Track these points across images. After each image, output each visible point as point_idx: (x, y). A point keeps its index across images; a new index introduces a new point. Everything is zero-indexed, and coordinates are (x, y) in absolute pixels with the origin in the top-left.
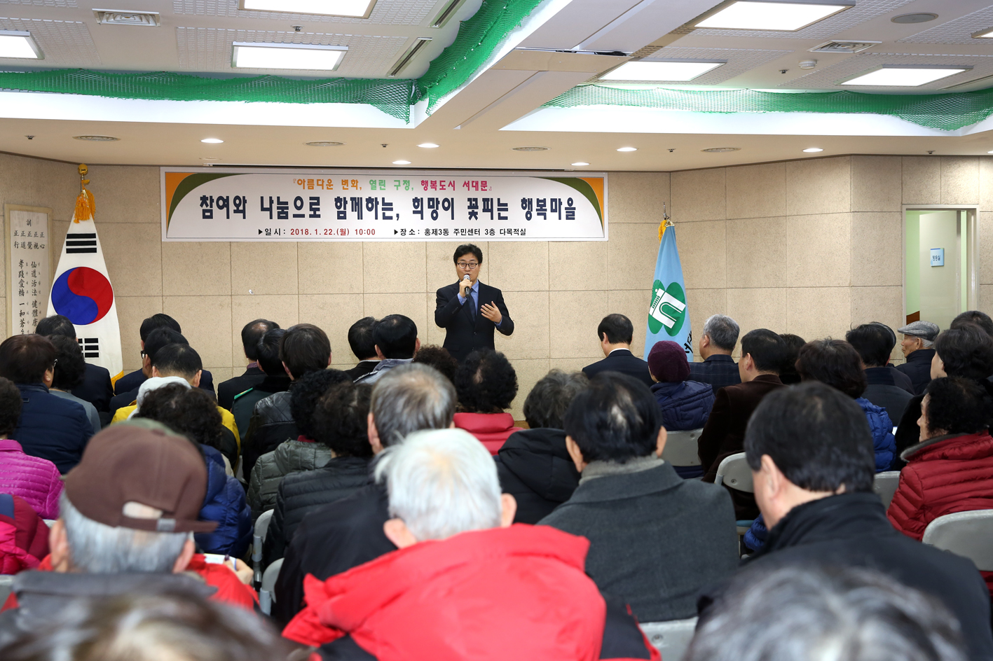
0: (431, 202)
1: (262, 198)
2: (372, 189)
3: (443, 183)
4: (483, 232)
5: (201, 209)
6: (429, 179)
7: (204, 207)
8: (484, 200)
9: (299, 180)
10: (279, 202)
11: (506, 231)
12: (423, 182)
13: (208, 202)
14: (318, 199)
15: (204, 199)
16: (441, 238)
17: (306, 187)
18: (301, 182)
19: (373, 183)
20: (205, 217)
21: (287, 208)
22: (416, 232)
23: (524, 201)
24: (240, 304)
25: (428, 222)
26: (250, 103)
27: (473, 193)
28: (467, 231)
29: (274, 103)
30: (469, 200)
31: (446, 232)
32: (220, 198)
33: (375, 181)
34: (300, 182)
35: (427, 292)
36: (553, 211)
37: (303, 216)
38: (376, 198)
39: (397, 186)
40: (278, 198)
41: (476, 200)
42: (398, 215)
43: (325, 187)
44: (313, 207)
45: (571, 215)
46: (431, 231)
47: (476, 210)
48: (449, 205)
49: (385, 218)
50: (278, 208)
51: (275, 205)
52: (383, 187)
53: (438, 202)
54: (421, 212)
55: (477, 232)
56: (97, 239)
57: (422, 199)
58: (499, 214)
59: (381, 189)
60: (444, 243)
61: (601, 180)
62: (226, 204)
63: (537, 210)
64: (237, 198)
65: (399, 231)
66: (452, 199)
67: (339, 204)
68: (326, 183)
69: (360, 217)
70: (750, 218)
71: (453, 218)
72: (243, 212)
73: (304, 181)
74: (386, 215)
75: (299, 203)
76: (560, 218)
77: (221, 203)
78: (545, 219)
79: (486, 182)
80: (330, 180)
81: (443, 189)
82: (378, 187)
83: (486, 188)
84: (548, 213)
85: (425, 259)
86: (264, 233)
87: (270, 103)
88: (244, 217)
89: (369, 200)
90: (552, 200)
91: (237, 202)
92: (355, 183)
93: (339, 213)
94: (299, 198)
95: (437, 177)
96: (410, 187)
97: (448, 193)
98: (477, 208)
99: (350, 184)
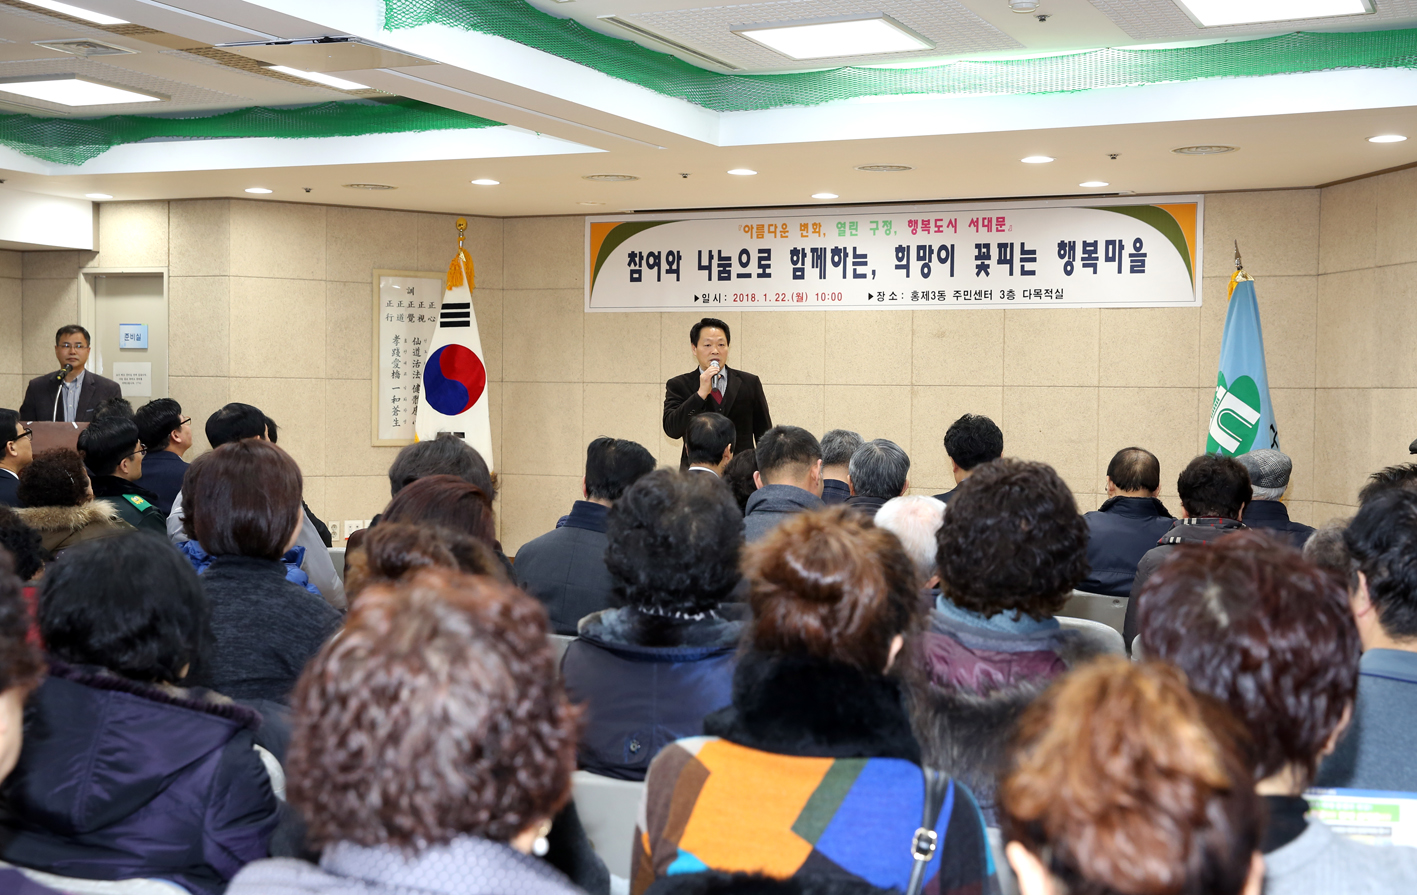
0: (922, 252)
1: (700, 252)
2: (839, 235)
3: (939, 223)
4: (997, 295)
5: (628, 269)
6: (920, 218)
7: (633, 267)
8: (1002, 246)
9: (747, 226)
10: (720, 258)
11: (1032, 292)
12: (910, 222)
13: (637, 259)
14: (768, 251)
16: (934, 305)
17: (755, 235)
18: (748, 229)
19: (841, 226)
20: (633, 280)
21: (730, 265)
22: (899, 297)
23: (1062, 245)
25: (917, 282)
27: (984, 236)
28: (973, 293)
29: (448, 131)
30: (978, 246)
31: (942, 295)
32: (651, 254)
33: (845, 223)
34: (747, 229)
35: (912, 385)
36: (1108, 259)
37: (749, 276)
38: (845, 248)
39: (874, 230)
40: (719, 252)
41: (987, 246)
42: (874, 272)
43: (778, 234)
44: (763, 262)
45: (1138, 266)
46: (920, 295)
47: (986, 262)
48: (948, 254)
49: (856, 276)
50: (719, 266)
51: (715, 262)
52: (854, 232)
53: (931, 252)
54: (907, 267)
55: (988, 294)
56: (471, 310)
57: (908, 247)
58: (1023, 267)
59: (852, 235)
60: (939, 311)
61: (1194, 206)
62: (657, 264)
63: (1083, 259)
64: (671, 253)
65: (875, 295)
66: (953, 246)
68: (779, 229)
69: (823, 275)
71: (952, 275)
72: (677, 272)
73: (752, 228)
74: (858, 272)
75: (744, 258)
76: (1120, 271)
77: (651, 261)
78: (1095, 272)
79: (1003, 218)
80: (784, 224)
81: (939, 231)
82: (848, 232)
83: (1003, 228)
84: (1101, 263)
85: (910, 337)
86: (701, 299)
87: (443, 131)
88: (679, 280)
89: (836, 251)
90: (1108, 243)
91: (671, 258)
92: (817, 227)
93: (795, 270)
94: (745, 251)
95: (930, 214)
96: (892, 231)
97: (946, 238)
98: (989, 258)
99: (811, 229)
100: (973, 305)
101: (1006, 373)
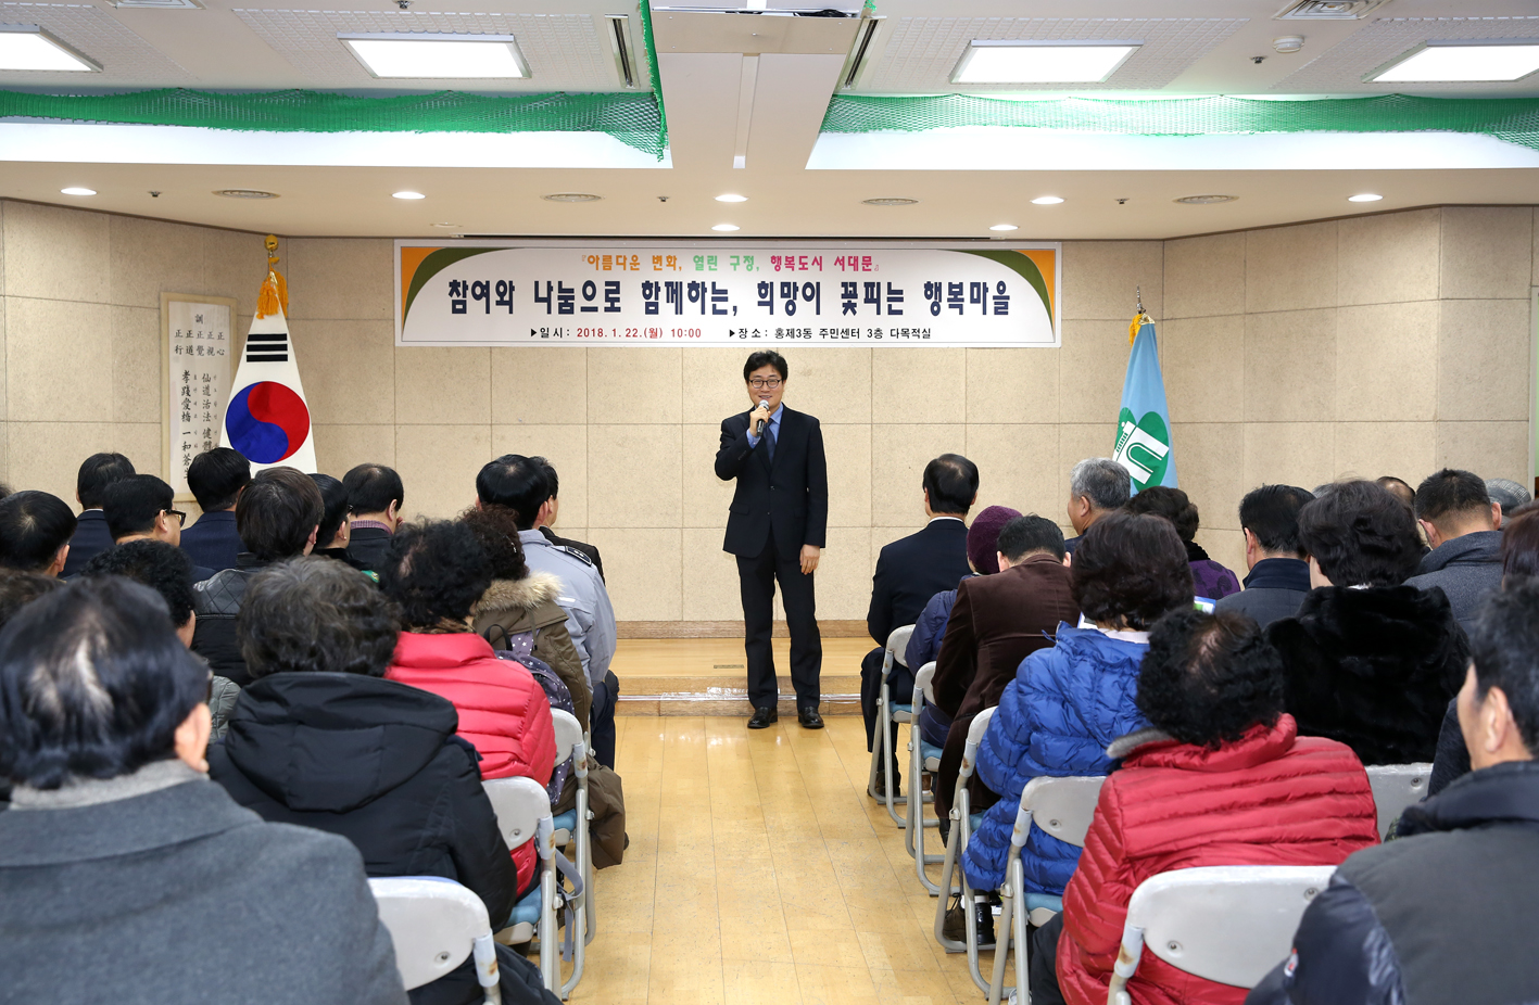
0: (786, 289)
1: (537, 283)
2: (697, 269)
3: (803, 260)
4: (864, 333)
5: (450, 299)
6: (783, 254)
7: (455, 297)
8: (868, 285)
9: (591, 256)
10: (561, 290)
11: (900, 331)
12: (773, 258)
13: (460, 289)
14: (617, 284)
15: (454, 285)
16: (800, 342)
17: (601, 266)
18: (593, 260)
19: (698, 260)
20: (455, 311)
21: (573, 298)
22: (762, 334)
23: (928, 286)
24: (503, 438)
25: (781, 319)
26: (423, 134)
27: (850, 275)
28: (840, 331)
29: (460, 133)
30: (844, 285)
31: (808, 333)
32: (477, 284)
33: (702, 257)
34: (591, 260)
36: (973, 301)
37: (595, 309)
38: (703, 283)
39: (735, 265)
40: (560, 283)
41: (854, 285)
42: (735, 308)
43: (628, 266)
44: (611, 296)
45: (1002, 308)
46: (785, 332)
47: (853, 301)
48: (813, 292)
49: (716, 312)
50: (560, 298)
51: (555, 294)
52: (713, 266)
53: (796, 289)
54: (770, 304)
55: (855, 333)
56: (288, 342)
57: (772, 283)
58: (890, 306)
59: (710, 269)
60: (805, 349)
61: (1052, 253)
62: (485, 293)
63: (949, 300)
64: (501, 283)
65: (737, 331)
66: (818, 284)
67: (648, 292)
68: (629, 261)
69: (679, 311)
70: (1281, 311)
71: (818, 313)
72: (510, 303)
73: (598, 258)
74: (718, 308)
75: (589, 291)
76: (985, 313)
77: (478, 291)
78: (961, 313)
79: (870, 257)
80: (635, 256)
81: (803, 268)
82: (706, 266)
83: (870, 267)
84: (967, 304)
86: (539, 334)
87: (453, 134)
88: (511, 312)
89: (693, 286)
90: (973, 285)
91: (502, 289)
92: (672, 261)
93: (648, 305)
94: (589, 283)
95: (795, 250)
96: (754, 266)
97: (812, 275)
98: (855, 296)
99: (665, 262)
100: (840, 343)
101: (875, 411)
